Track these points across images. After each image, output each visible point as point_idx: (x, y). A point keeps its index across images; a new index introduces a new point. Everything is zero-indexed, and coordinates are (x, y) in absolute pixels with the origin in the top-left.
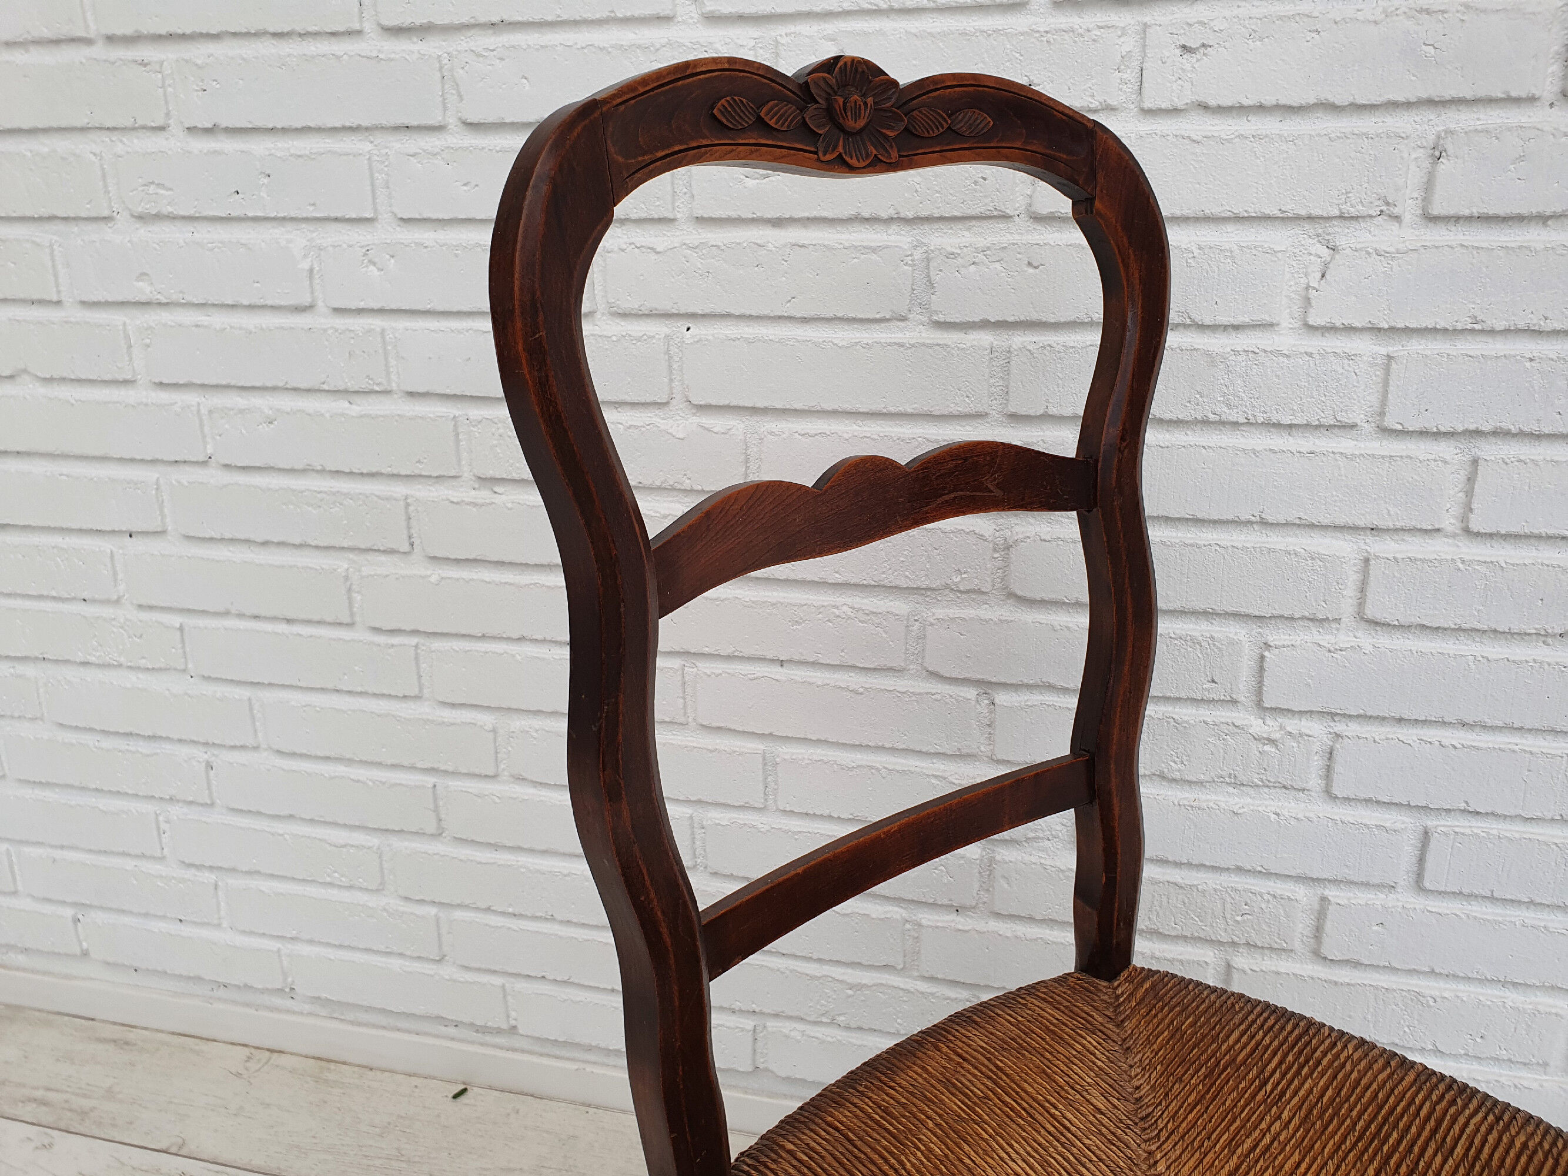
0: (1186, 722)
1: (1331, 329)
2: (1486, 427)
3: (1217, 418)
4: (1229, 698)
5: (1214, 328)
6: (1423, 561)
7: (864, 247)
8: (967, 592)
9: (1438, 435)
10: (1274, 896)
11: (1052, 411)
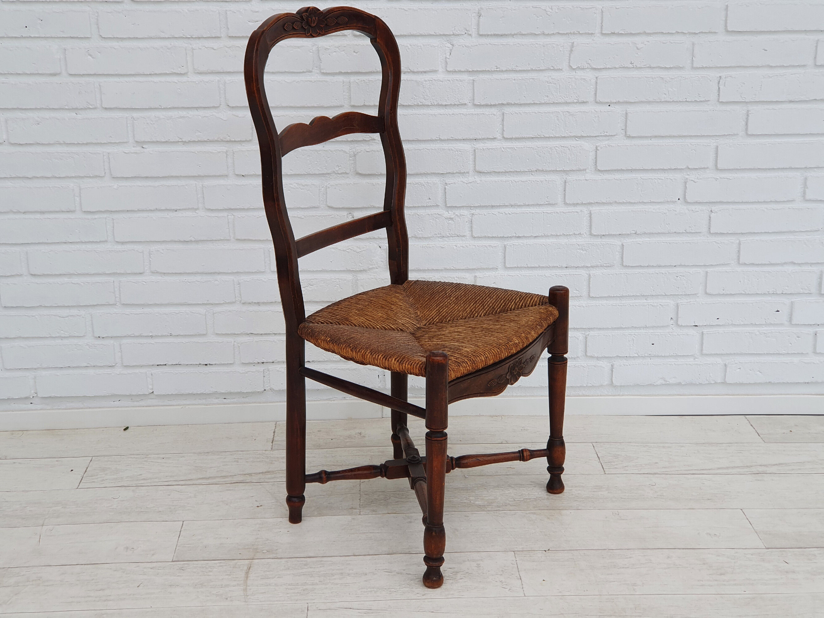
0: (422, 215)
1: (455, 72)
2: (505, 102)
3: (422, 104)
4: (435, 205)
5: (418, 72)
6: (492, 149)
7: (295, 46)
8: (341, 174)
9: (491, 106)
10: (458, 278)
11: (367, 104)
